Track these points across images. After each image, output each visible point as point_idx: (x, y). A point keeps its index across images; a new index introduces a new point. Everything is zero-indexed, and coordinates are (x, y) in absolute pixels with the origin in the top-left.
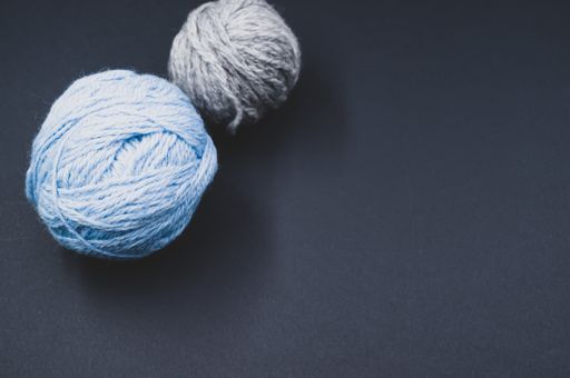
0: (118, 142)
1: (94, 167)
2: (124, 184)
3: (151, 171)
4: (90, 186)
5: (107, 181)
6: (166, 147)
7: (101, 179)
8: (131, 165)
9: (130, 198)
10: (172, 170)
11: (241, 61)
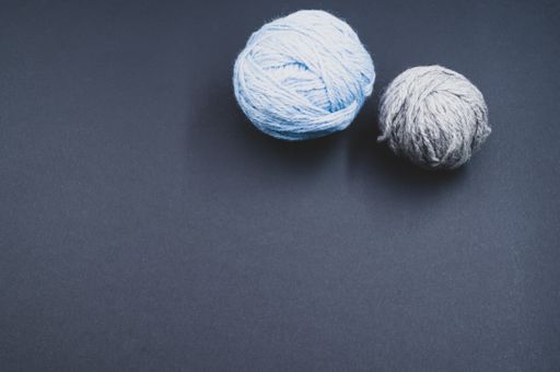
0: (292, 58)
1: (270, 59)
2: (273, 82)
3: (293, 90)
4: (260, 68)
5: (269, 73)
6: (314, 86)
7: (268, 69)
8: (286, 76)
9: (269, 93)
10: (304, 101)
11: (413, 114)
